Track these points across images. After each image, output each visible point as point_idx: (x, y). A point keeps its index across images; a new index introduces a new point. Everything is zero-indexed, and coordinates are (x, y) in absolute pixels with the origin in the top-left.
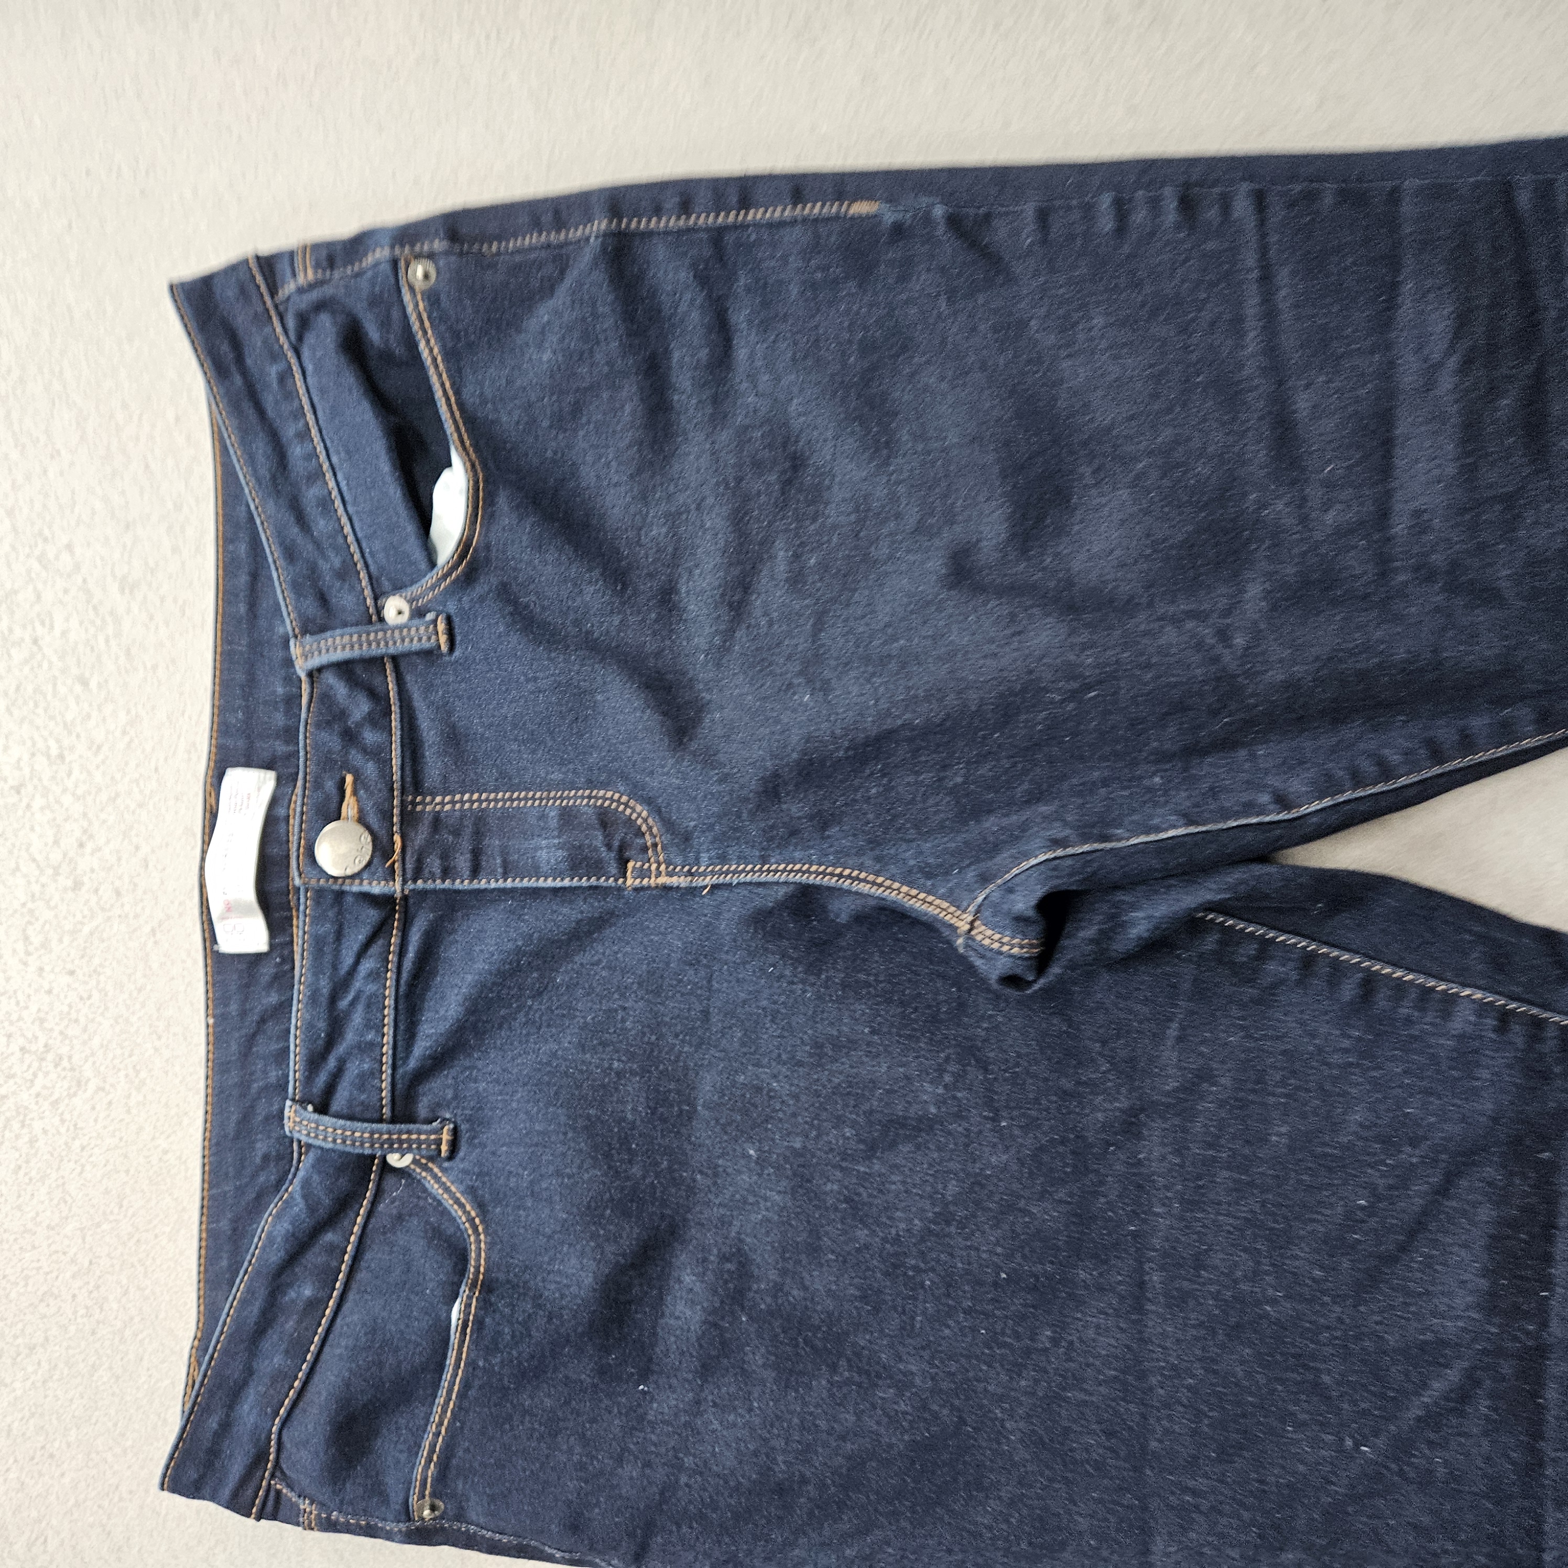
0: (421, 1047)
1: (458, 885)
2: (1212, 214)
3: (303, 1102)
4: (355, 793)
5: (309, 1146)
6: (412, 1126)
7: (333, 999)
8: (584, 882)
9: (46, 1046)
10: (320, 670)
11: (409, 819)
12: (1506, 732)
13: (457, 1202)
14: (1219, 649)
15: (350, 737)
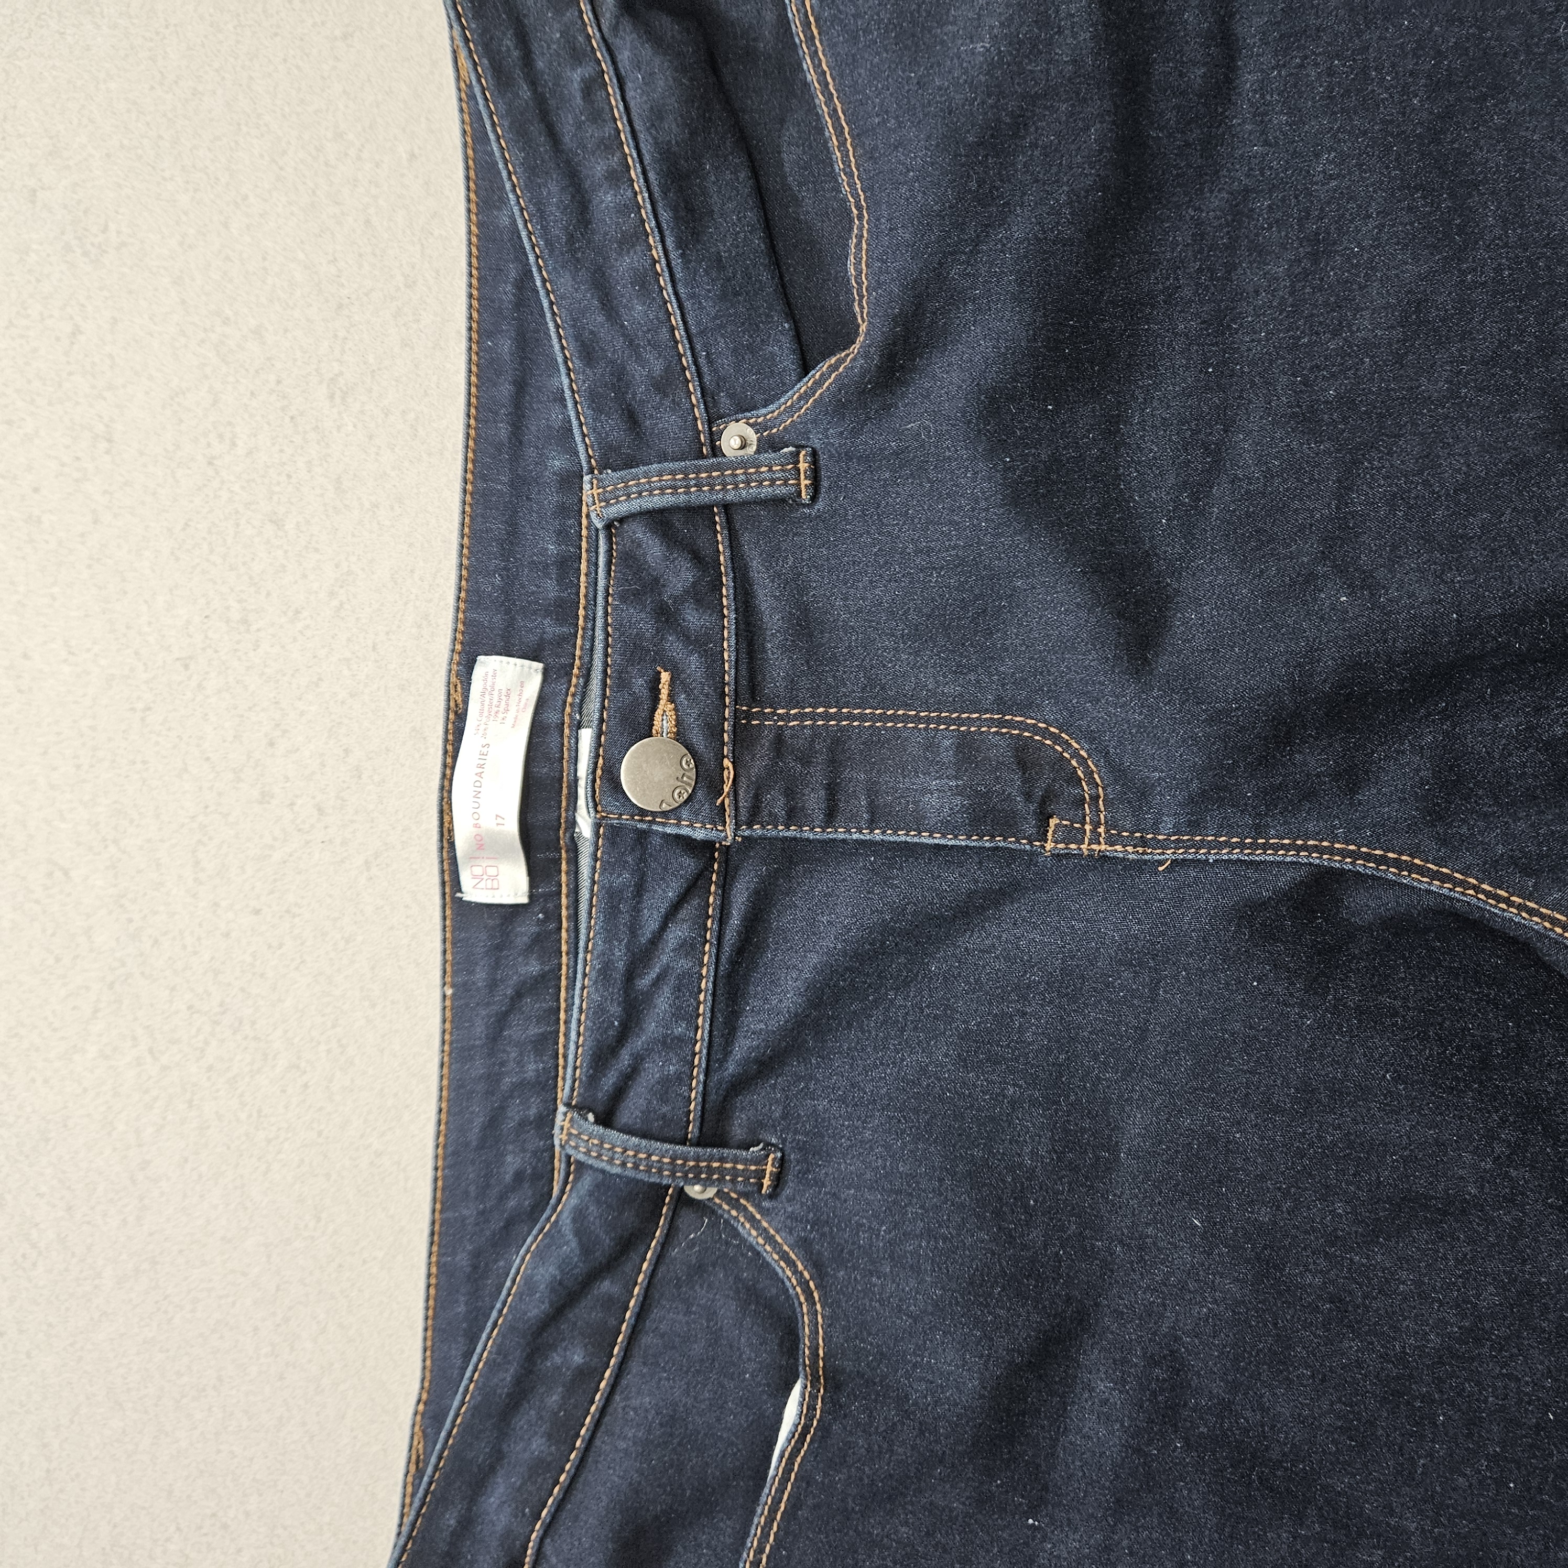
9: (221, 1004)
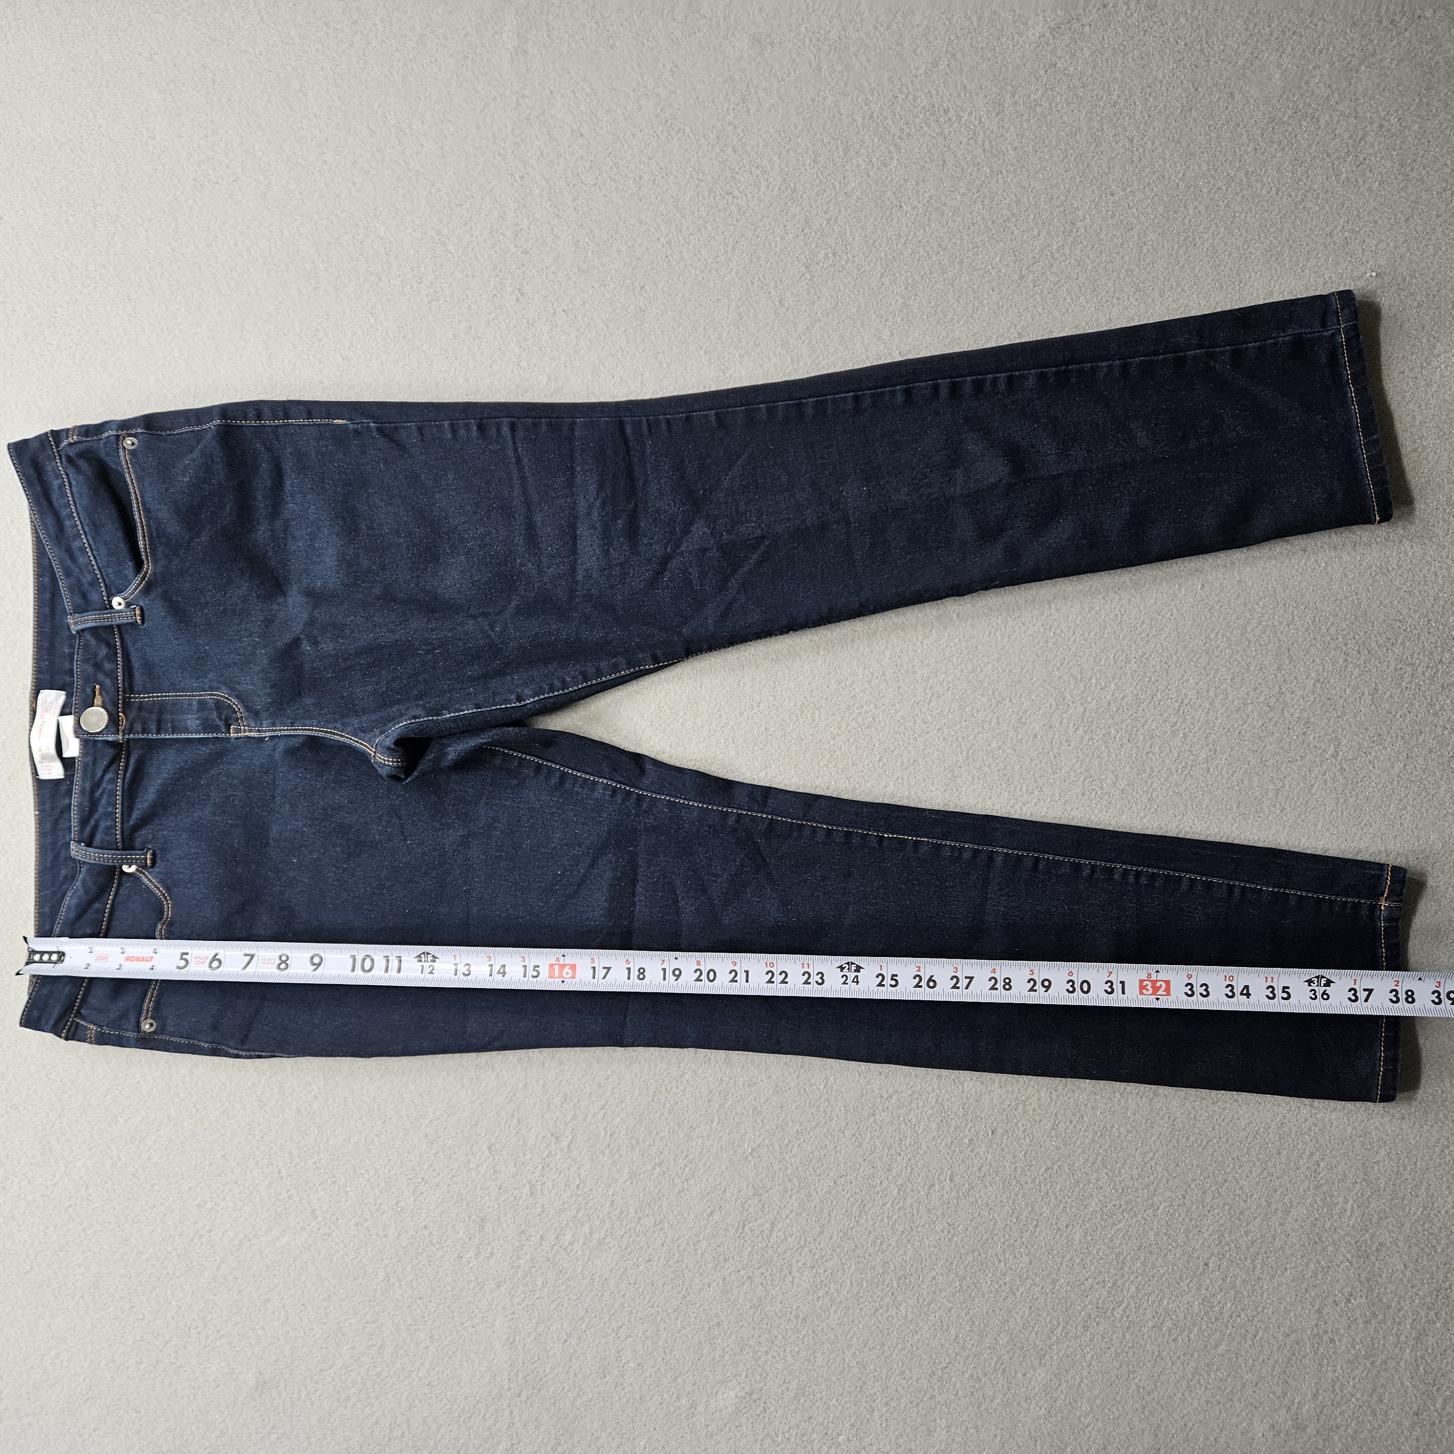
0: (136, 815)
1: (150, 736)
2: (493, 432)
3: (79, 842)
4: (100, 694)
5: (84, 863)
6: (133, 852)
7: (93, 791)
8: (210, 736)
10: (83, 631)
11: (127, 705)
12: (615, 668)
13: (156, 886)
14: (490, 632)
15: (98, 666)
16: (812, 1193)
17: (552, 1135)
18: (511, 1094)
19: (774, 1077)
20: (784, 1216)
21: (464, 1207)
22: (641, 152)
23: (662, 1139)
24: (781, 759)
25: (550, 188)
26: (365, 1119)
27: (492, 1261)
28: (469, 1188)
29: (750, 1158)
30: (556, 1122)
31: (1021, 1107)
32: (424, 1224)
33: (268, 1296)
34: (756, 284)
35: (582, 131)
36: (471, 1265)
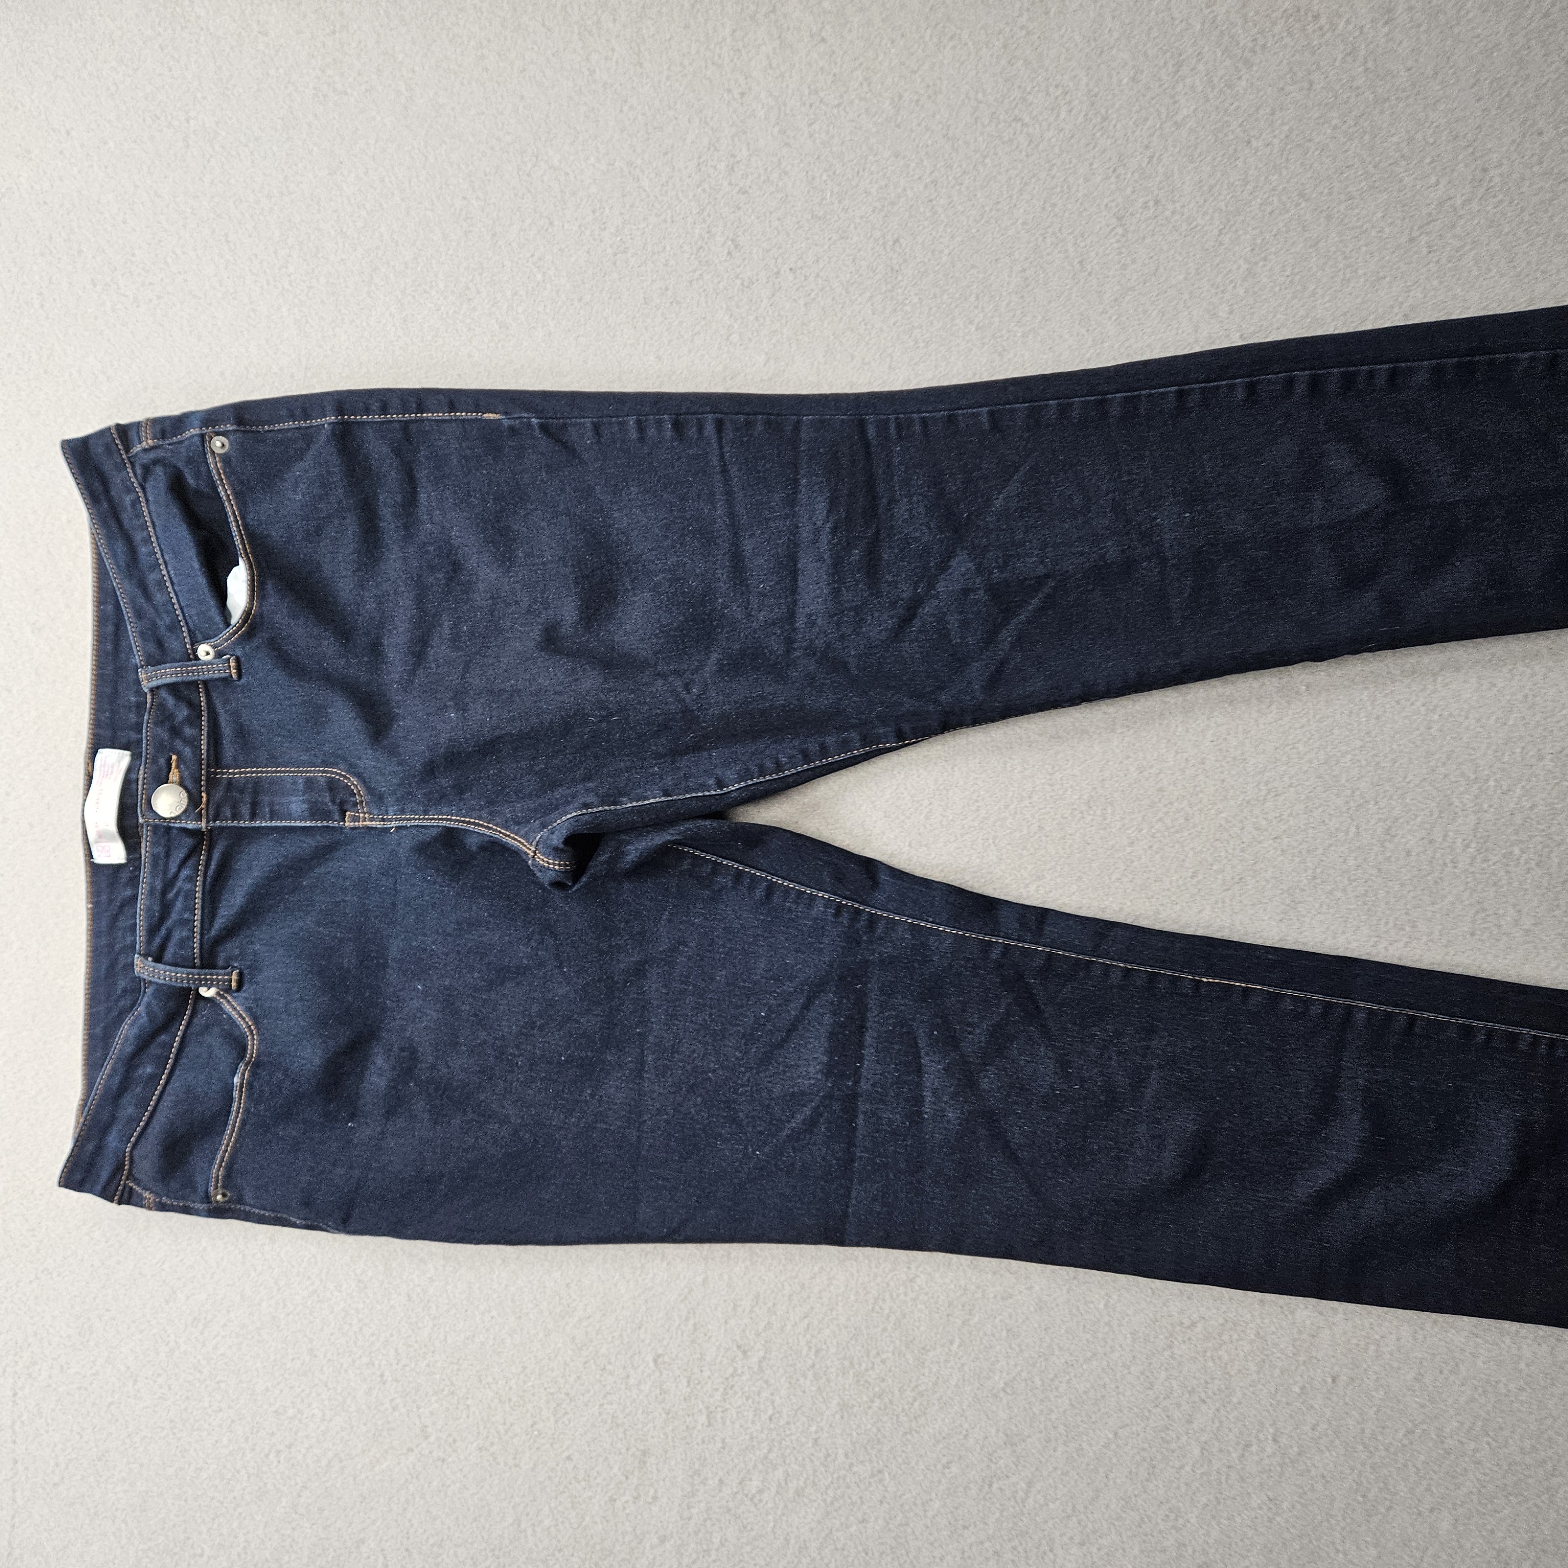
0: (219, 923)
1: (242, 824)
2: (692, 432)
3: (145, 956)
4: (178, 767)
5: (150, 982)
6: (214, 971)
7: (164, 893)
8: (319, 824)
10: (158, 688)
11: (212, 783)
12: (847, 747)
13: (241, 1016)
14: (684, 695)
15: (175, 732)
16: (1085, 1445)
17: (739, 1347)
18: (686, 1290)
19: (1037, 1288)
20: (1045, 1473)
21: (621, 1435)
22: (903, 64)
23: (883, 1362)
24: (1059, 868)
25: (779, 109)
26: (494, 1313)
27: (655, 1509)
28: (627, 1411)
29: (1002, 1394)
30: (744, 1331)
31: (1373, 1347)
32: (566, 1454)
33: (362, 1536)
34: (1048, 240)
35: (824, 34)
36: (628, 1511)
